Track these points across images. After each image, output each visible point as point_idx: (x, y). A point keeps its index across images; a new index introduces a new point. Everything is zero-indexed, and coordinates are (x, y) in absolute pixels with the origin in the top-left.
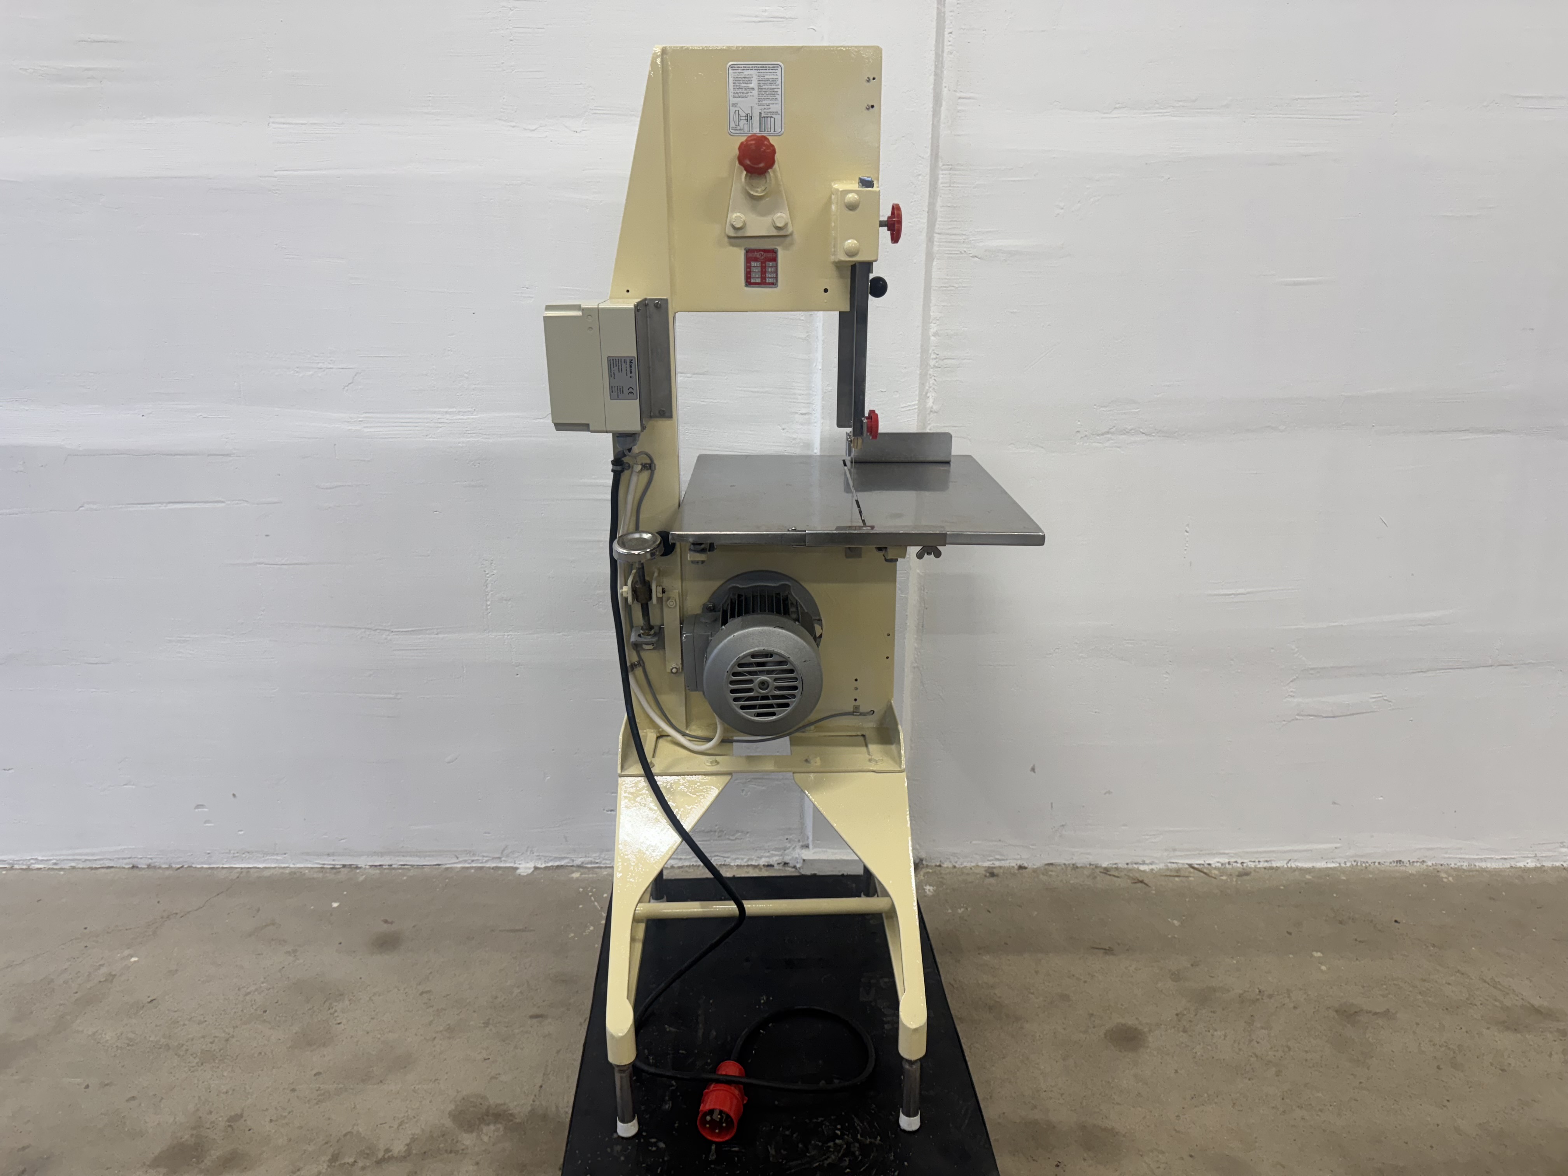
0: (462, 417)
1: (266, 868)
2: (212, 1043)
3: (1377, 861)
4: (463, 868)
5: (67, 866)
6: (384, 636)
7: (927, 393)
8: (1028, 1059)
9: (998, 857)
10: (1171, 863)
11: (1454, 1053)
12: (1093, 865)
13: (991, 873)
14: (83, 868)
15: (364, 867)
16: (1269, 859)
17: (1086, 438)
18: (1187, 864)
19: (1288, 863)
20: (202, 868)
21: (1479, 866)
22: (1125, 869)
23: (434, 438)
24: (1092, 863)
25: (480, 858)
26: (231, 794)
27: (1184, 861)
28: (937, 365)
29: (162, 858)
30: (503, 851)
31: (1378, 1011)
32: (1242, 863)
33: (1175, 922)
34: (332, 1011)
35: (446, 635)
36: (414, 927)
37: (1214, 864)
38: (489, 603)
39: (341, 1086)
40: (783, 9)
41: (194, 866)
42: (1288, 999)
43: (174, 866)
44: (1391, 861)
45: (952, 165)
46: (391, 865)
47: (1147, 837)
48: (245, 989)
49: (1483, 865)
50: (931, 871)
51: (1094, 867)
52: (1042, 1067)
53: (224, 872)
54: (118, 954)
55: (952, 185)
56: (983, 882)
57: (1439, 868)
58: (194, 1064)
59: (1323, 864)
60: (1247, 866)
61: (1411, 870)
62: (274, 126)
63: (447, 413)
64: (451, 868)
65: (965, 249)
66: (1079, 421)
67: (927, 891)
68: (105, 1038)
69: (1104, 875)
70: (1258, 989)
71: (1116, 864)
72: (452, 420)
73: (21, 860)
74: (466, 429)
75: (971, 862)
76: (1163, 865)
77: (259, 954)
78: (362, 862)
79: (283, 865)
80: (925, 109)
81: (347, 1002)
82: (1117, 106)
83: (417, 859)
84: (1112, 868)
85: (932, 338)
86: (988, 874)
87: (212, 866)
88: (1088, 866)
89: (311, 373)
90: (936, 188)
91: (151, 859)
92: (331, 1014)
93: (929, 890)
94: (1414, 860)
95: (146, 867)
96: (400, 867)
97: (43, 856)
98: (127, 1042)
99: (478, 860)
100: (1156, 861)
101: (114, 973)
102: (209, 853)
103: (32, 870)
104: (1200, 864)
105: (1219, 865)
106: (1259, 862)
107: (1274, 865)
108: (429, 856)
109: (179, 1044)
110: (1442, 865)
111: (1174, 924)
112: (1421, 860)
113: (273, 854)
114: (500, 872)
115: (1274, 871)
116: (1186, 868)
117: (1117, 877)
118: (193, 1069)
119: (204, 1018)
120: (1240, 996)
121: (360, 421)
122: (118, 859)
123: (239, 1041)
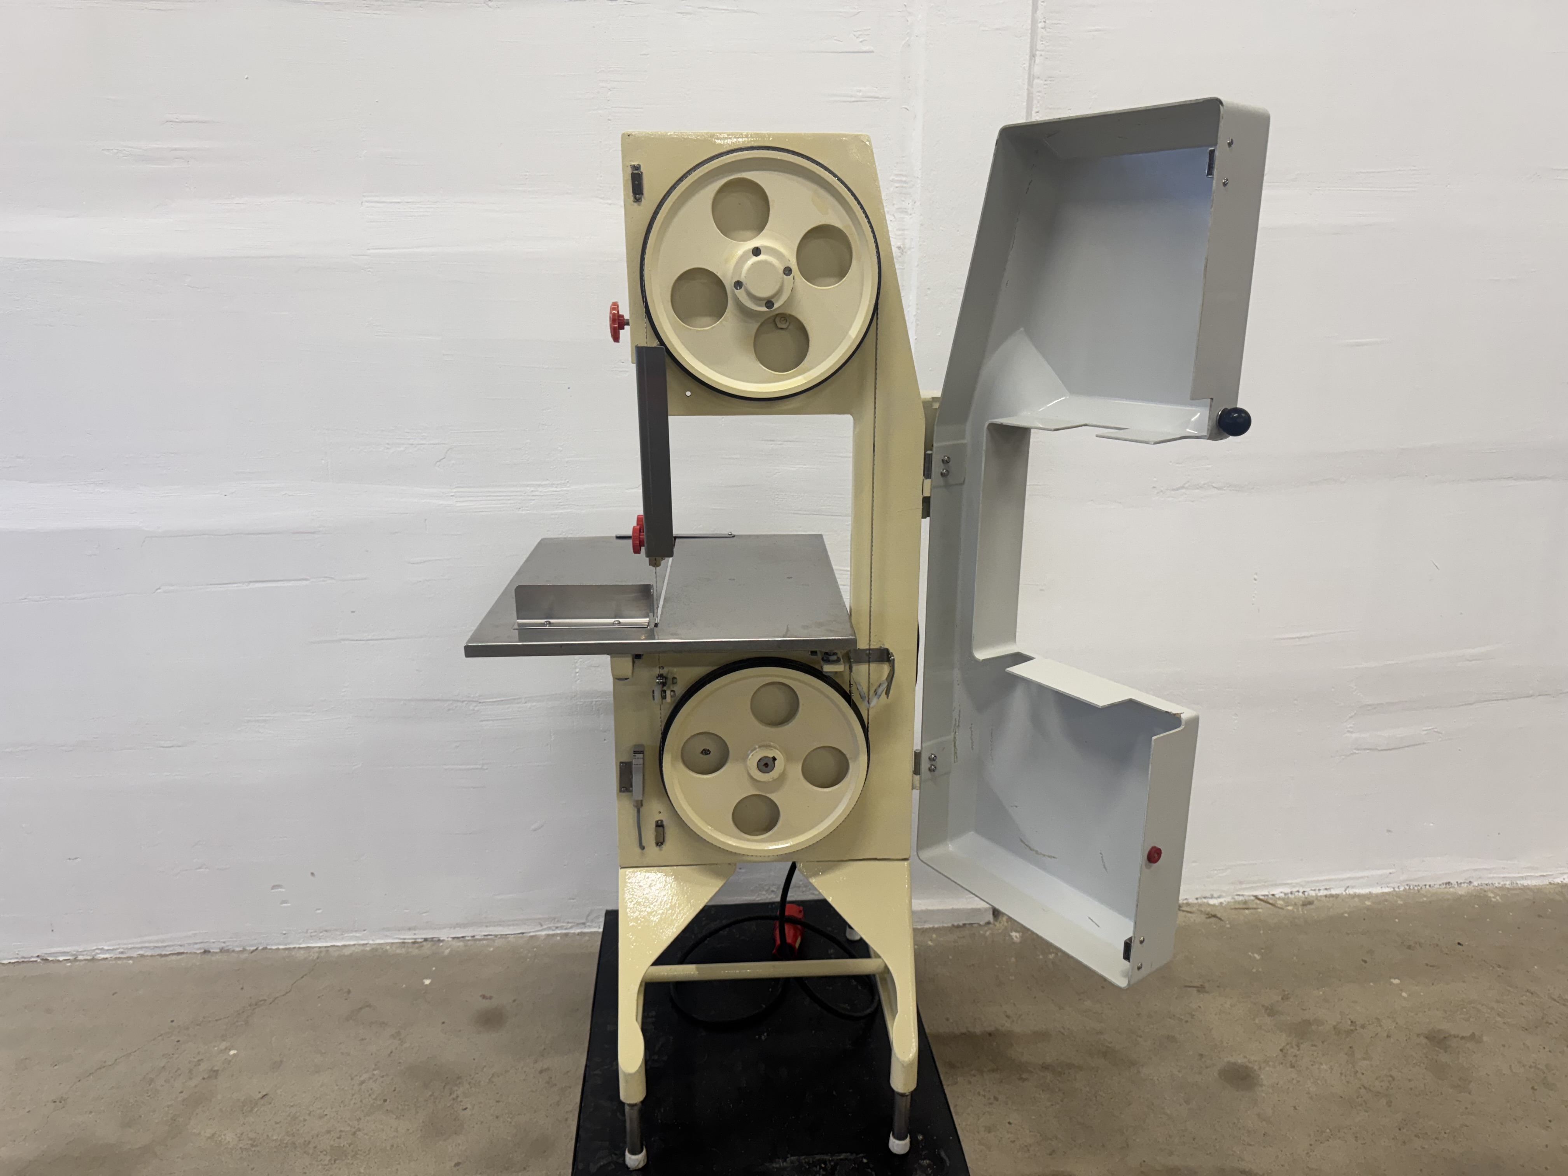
0: (555, 489)
1: (345, 946)
2: (339, 1138)
3: (1428, 883)
4: (548, 935)
5: (134, 954)
6: (471, 708)
8: (1153, 1104)
10: (1237, 895)
11: (1544, 1073)
14: (152, 956)
15: (446, 939)
16: (1328, 887)
17: (1161, 493)
18: (1253, 895)
19: (1346, 890)
20: (278, 949)
21: (1520, 884)
22: (1195, 904)
23: (527, 510)
25: (565, 924)
26: (310, 874)
27: (1249, 893)
29: (235, 941)
30: (588, 915)
31: (1464, 1035)
32: (1304, 892)
34: (454, 1096)
35: (534, 704)
36: (514, 1001)
37: (1278, 894)
38: (577, 670)
40: (876, 89)
41: (269, 947)
42: (1380, 1028)
43: (248, 948)
44: (1441, 883)
46: (473, 936)
47: (1216, 872)
48: (358, 1077)
49: (1525, 883)
52: (1169, 1112)
53: (302, 952)
54: (215, 1047)
57: (1486, 888)
58: (326, 1162)
59: (1378, 889)
60: (1308, 894)
61: (1461, 891)
62: (367, 204)
63: (540, 485)
64: (536, 936)
66: (1155, 477)
67: (1014, 937)
68: (225, 1139)
70: (1350, 1019)
71: (1186, 899)
72: (545, 492)
73: (85, 951)
74: (560, 501)
76: (1231, 897)
77: (362, 1039)
78: (445, 935)
79: (362, 942)
81: (468, 1086)
83: (501, 928)
87: (288, 946)
89: (402, 449)
91: (224, 942)
92: (454, 1099)
93: (1016, 937)
94: (1462, 881)
95: (218, 950)
96: (483, 937)
97: (109, 946)
98: (250, 1142)
99: (563, 926)
100: (1224, 894)
101: (216, 1068)
102: (285, 934)
103: (99, 960)
104: (1264, 895)
105: (1282, 895)
106: (1319, 890)
107: (1333, 892)
108: (513, 925)
109: (305, 1141)
110: (1487, 885)
111: (1255, 957)
112: (1468, 881)
113: (352, 931)
114: (587, 938)
115: (1334, 898)
116: (1253, 900)
117: (1190, 912)
118: (327, 1167)
119: (324, 1111)
120: (1335, 1027)
121: (452, 496)
122: (189, 944)
123: (366, 1134)
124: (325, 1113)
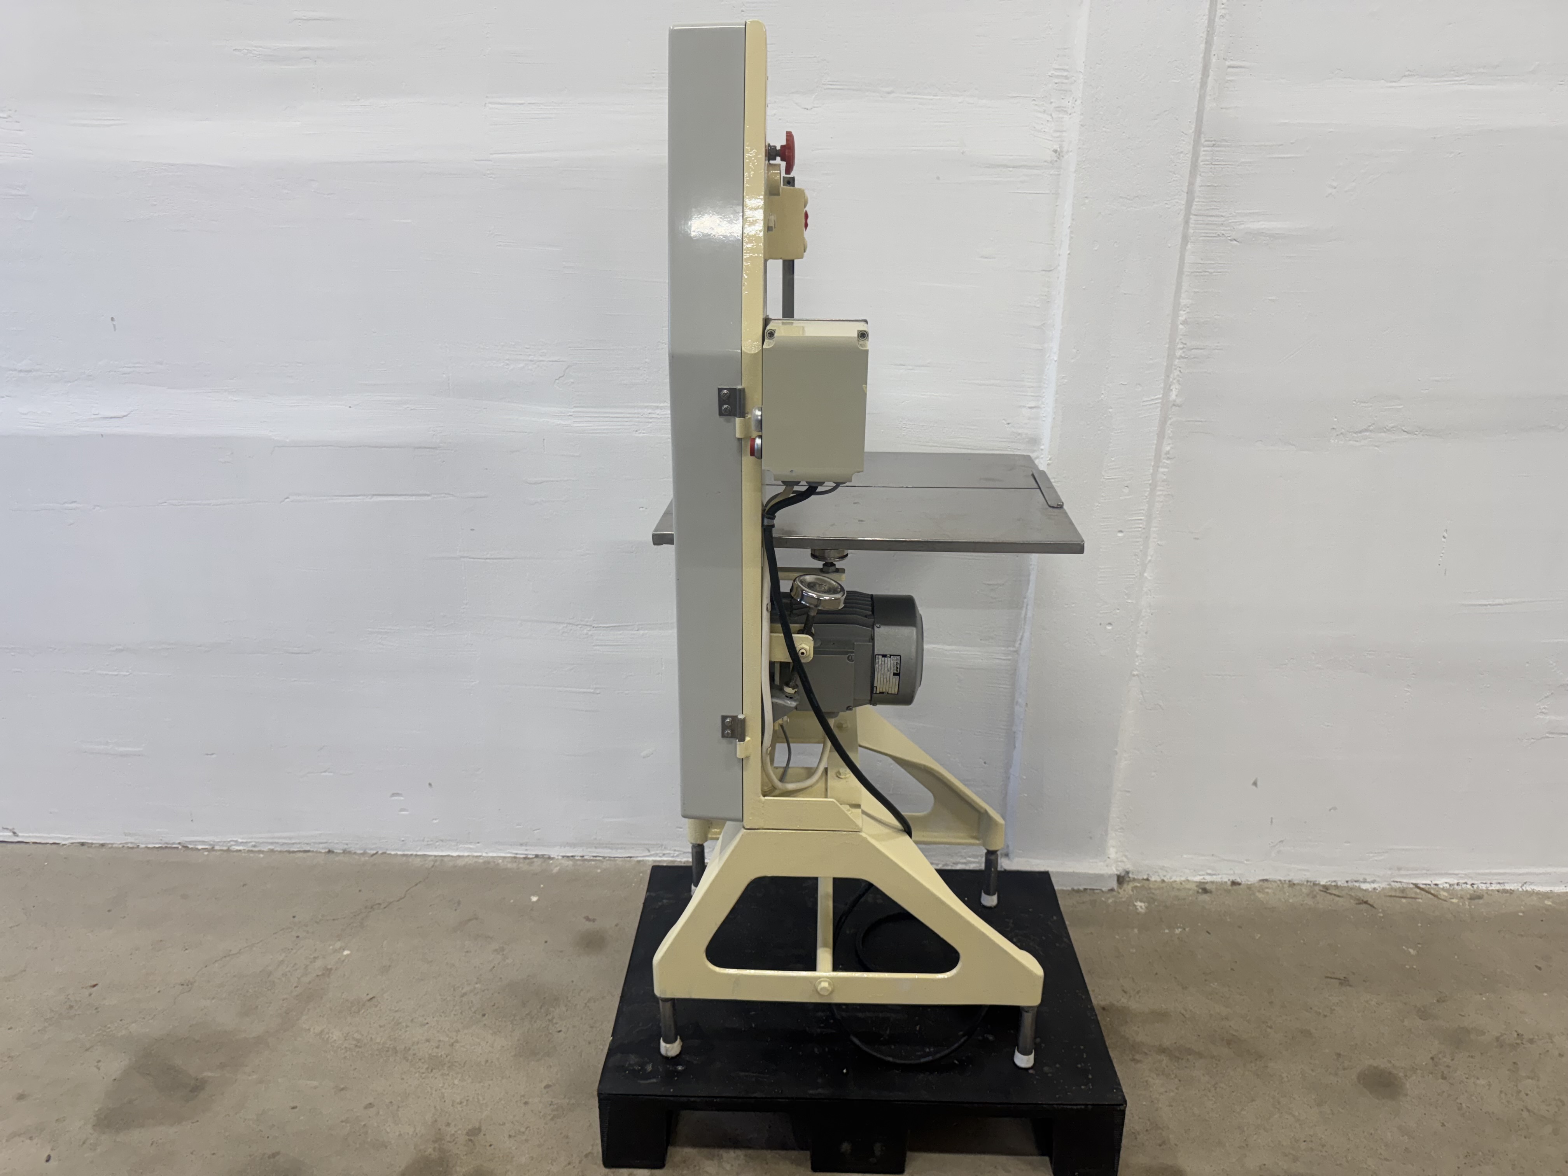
1: (459, 856)
2: (437, 1047)
4: (656, 862)
5: (266, 848)
6: (585, 631)
7: (1170, 386)
8: (1279, 1103)
9: (1209, 871)
10: (1394, 882)
12: (1311, 882)
13: (1204, 889)
14: (280, 852)
15: (557, 857)
16: (1501, 881)
17: (1341, 436)
18: (1412, 883)
19: (1523, 885)
20: (396, 855)
22: (1345, 887)
23: (646, 431)
24: (1309, 880)
25: (672, 852)
26: (427, 784)
27: (1407, 881)
28: (1183, 355)
29: (357, 844)
32: (1472, 885)
33: (1411, 951)
34: (550, 1017)
35: (646, 632)
36: (616, 925)
37: (1442, 884)
39: (573, 1101)
41: (388, 852)
42: (1551, 1045)
43: (369, 851)
45: (1215, 141)
46: (583, 857)
47: (1371, 855)
48: (460, 989)
50: (1139, 885)
51: (1312, 884)
52: (1297, 1114)
53: (419, 859)
54: (330, 945)
55: (1213, 163)
56: (1197, 898)
58: (423, 1070)
59: (1561, 888)
60: (1478, 888)
62: (490, 106)
64: (645, 864)
65: (1223, 232)
66: (1335, 417)
67: (1138, 907)
68: (332, 1037)
69: (1325, 894)
70: (1516, 1031)
71: (1335, 881)
73: (221, 841)
75: (1181, 876)
76: (1386, 883)
77: (467, 952)
78: (555, 852)
79: (476, 854)
80: (1192, 80)
81: (564, 1009)
82: (1407, 73)
83: (609, 851)
84: (1331, 885)
85: (1181, 327)
86: (1200, 891)
87: (406, 853)
88: (1305, 883)
89: (522, 365)
90: (1196, 166)
91: (347, 844)
92: (549, 1020)
93: (1141, 907)
95: (341, 852)
96: (592, 858)
97: (242, 838)
98: (354, 1042)
99: (669, 854)
100: (1378, 879)
101: (329, 967)
102: (403, 841)
103: (234, 851)
104: (1426, 884)
105: (1447, 886)
106: (1491, 883)
107: (1508, 887)
108: (621, 848)
109: (406, 1047)
111: (1410, 952)
113: (467, 843)
115: (1508, 894)
116: (1411, 889)
117: (1338, 896)
118: (423, 1075)
119: (425, 1019)
120: (1497, 1039)
121: (570, 415)
122: (315, 843)
123: (463, 1046)
124: (426, 1021)
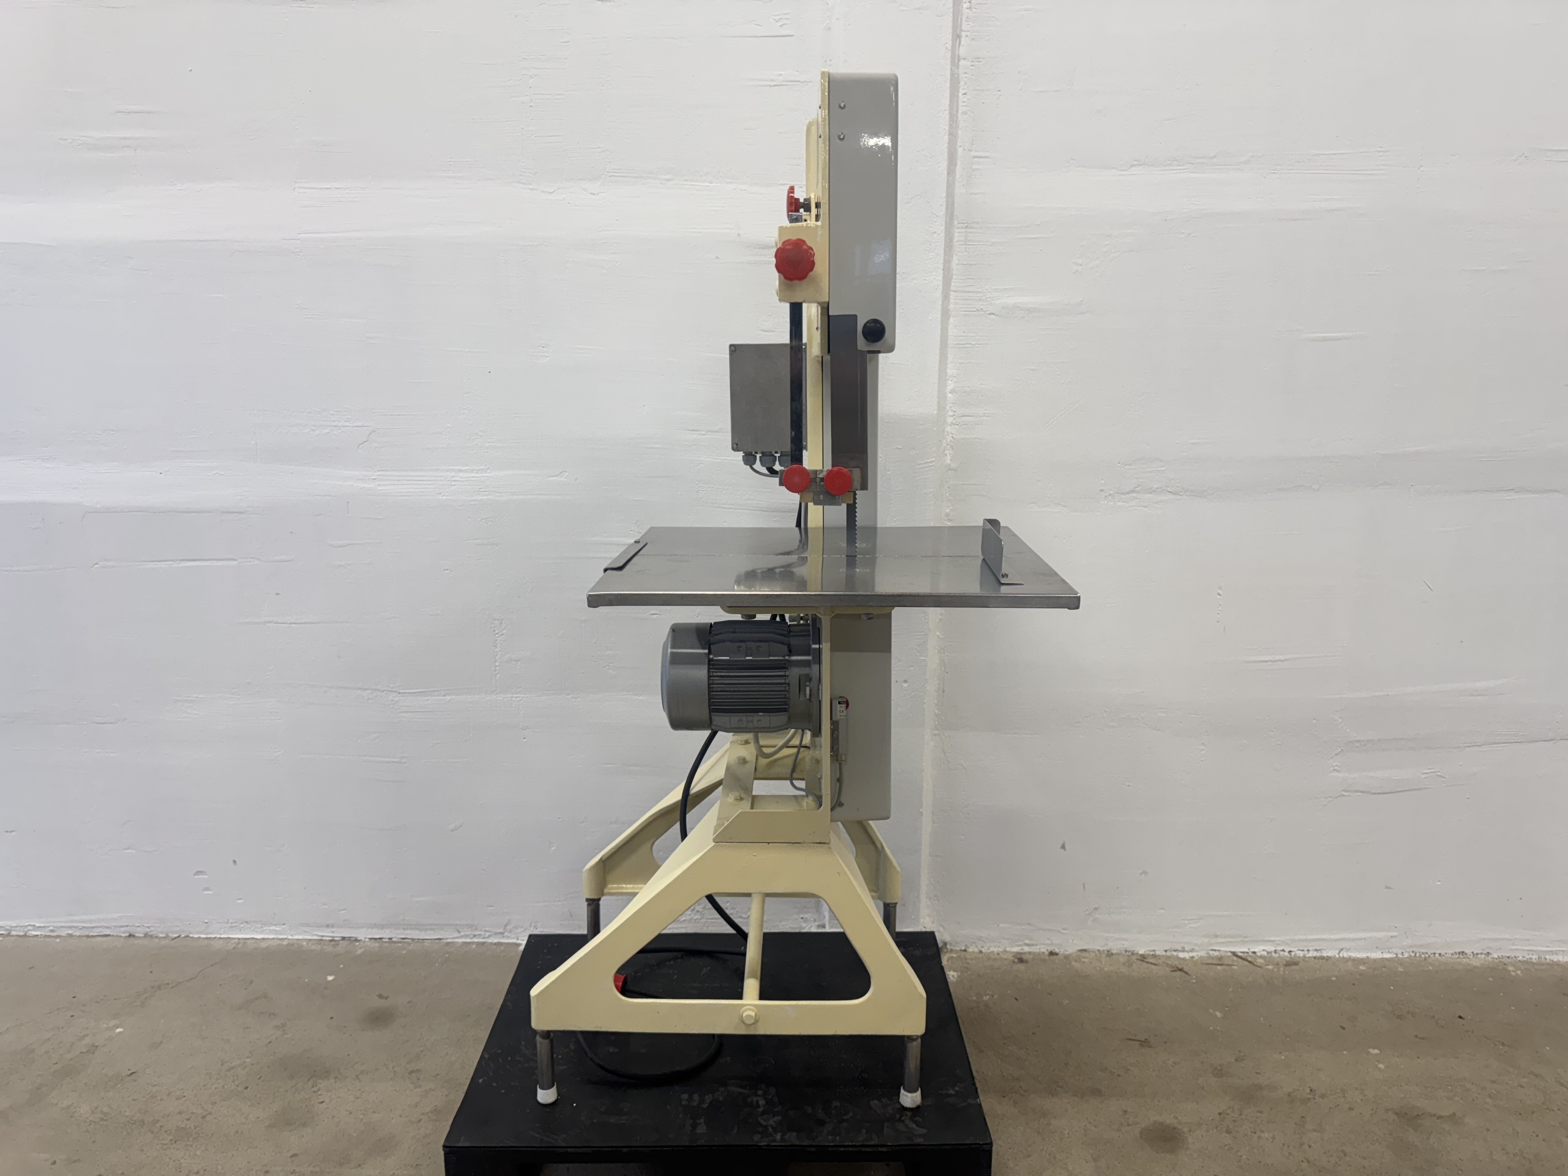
0: (476, 475)
1: (264, 939)
2: (188, 1120)
3: (1438, 952)
4: (464, 943)
5: (64, 933)
6: (391, 698)
7: (944, 451)
8: (1055, 1158)
9: (1027, 942)
10: (1212, 950)
11: (1531, 1163)
12: (1129, 951)
13: (1020, 959)
14: (79, 936)
15: (363, 939)
16: (1318, 948)
17: (1110, 497)
18: (1230, 952)
19: (1340, 952)
20: (200, 938)
21: (1550, 960)
22: (1163, 956)
23: (447, 496)
24: (1128, 950)
25: (482, 933)
26: (232, 862)
27: (1227, 949)
28: (954, 422)
29: (159, 927)
30: (506, 925)
31: (1444, 1114)
32: (1290, 952)
33: (1218, 1014)
34: (315, 1089)
35: (454, 697)
36: (409, 1002)
37: (1259, 952)
38: (497, 664)
39: (317, 1169)
40: (797, 73)
41: (191, 936)
42: (1343, 1099)
43: (171, 935)
44: (1453, 952)
45: (967, 223)
46: (391, 939)
47: (1186, 922)
48: (229, 1063)
49: (1555, 958)
50: (955, 956)
51: (1130, 954)
52: (1071, 1168)
53: (221, 942)
54: (105, 1023)
55: (968, 244)
56: (1011, 968)
57: (1506, 960)
58: (166, 1142)
59: (1378, 954)
60: (1295, 955)
61: (1476, 963)
62: (299, 190)
63: (460, 471)
64: (452, 943)
65: (981, 307)
66: (1102, 479)
67: (950, 976)
68: (80, 1111)
69: (1142, 962)
70: (1310, 1087)
71: (1154, 951)
72: (466, 477)
73: (18, 927)
74: (480, 487)
75: (999, 947)
76: (1205, 952)
77: (247, 1028)
78: (363, 934)
79: (281, 937)
80: (939, 167)
81: (332, 1080)
82: (1135, 163)
83: (417, 932)
84: (1149, 955)
85: (950, 395)
86: (1016, 960)
87: (209, 936)
88: (1124, 952)
89: (327, 431)
90: (951, 246)
91: (149, 927)
92: (314, 1092)
93: (953, 976)
94: (1478, 952)
95: (142, 935)
96: (400, 940)
97: (40, 923)
98: (102, 1116)
99: (480, 935)
100: (1196, 948)
101: (97, 1044)
102: (207, 923)
103: (29, 937)
104: (1244, 953)
105: (1265, 953)
106: (1308, 950)
107: (1325, 954)
108: (431, 929)
109: (154, 1120)
110: (1509, 957)
111: (1216, 1015)
112: (1486, 952)
113: (272, 925)
114: (502, 948)
115: (1324, 961)
116: (1228, 957)
117: (1155, 964)
118: (165, 1147)
119: (183, 1093)
120: (1289, 1095)
121: (373, 479)
122: (115, 927)
123: (215, 1118)
124: (184, 1094)
